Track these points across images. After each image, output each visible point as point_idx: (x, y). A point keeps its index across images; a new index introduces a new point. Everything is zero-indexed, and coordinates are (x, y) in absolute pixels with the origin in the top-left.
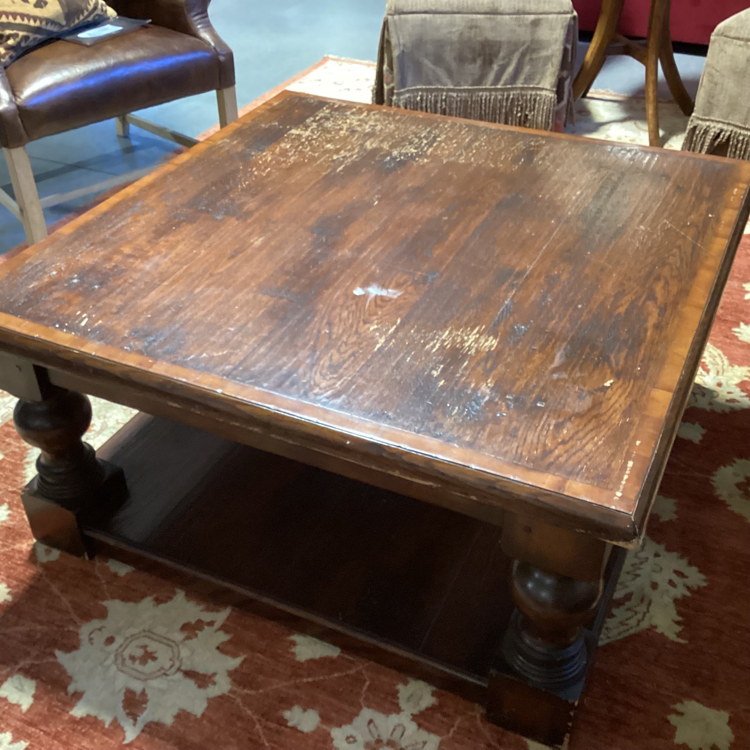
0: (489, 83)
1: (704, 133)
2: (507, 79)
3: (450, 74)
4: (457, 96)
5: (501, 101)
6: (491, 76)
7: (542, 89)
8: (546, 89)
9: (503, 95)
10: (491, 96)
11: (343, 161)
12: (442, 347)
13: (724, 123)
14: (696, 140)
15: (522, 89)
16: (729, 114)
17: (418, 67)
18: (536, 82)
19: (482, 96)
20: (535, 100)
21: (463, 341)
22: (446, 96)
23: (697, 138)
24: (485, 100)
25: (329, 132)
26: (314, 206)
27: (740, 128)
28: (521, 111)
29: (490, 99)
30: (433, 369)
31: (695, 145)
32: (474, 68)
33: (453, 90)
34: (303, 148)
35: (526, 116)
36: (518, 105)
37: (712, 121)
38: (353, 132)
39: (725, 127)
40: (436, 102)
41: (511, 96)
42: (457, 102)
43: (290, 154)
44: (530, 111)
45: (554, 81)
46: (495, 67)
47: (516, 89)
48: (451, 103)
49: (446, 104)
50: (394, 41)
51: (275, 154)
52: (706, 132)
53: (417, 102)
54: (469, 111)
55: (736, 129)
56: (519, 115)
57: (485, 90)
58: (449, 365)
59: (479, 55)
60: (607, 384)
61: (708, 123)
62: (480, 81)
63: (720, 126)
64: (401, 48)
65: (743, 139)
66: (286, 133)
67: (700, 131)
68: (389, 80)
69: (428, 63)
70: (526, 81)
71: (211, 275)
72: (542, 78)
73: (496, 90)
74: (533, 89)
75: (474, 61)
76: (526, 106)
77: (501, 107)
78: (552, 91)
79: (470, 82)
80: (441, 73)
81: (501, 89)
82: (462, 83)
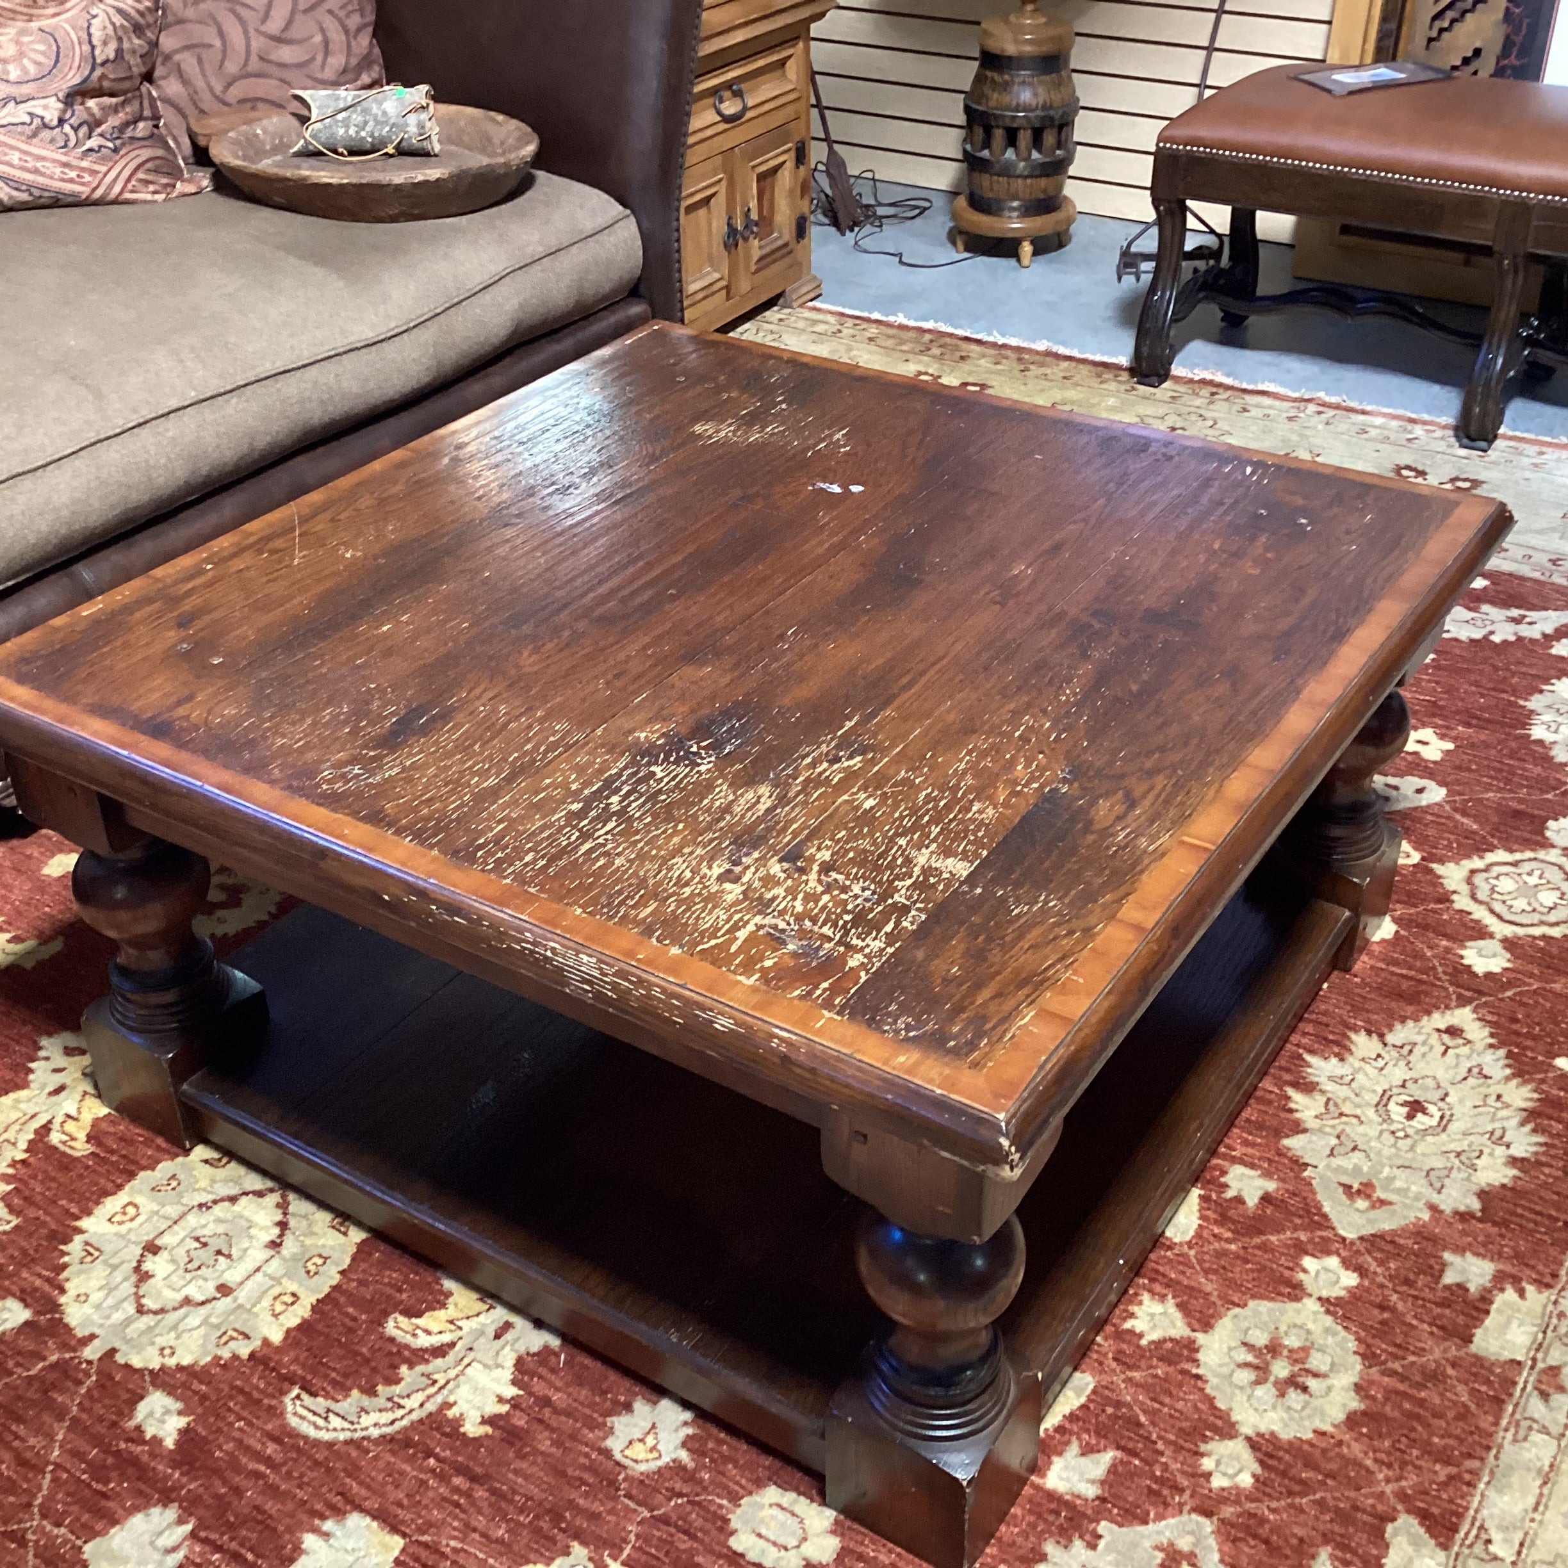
11: (838, 747)
12: (763, 428)
21: (734, 432)
25: (862, 860)
26: (917, 631)
30: (784, 410)
34: (936, 800)
38: (792, 856)
43: (970, 780)
51: (1007, 782)
58: (763, 413)
66: (985, 863)
71: (1085, 520)
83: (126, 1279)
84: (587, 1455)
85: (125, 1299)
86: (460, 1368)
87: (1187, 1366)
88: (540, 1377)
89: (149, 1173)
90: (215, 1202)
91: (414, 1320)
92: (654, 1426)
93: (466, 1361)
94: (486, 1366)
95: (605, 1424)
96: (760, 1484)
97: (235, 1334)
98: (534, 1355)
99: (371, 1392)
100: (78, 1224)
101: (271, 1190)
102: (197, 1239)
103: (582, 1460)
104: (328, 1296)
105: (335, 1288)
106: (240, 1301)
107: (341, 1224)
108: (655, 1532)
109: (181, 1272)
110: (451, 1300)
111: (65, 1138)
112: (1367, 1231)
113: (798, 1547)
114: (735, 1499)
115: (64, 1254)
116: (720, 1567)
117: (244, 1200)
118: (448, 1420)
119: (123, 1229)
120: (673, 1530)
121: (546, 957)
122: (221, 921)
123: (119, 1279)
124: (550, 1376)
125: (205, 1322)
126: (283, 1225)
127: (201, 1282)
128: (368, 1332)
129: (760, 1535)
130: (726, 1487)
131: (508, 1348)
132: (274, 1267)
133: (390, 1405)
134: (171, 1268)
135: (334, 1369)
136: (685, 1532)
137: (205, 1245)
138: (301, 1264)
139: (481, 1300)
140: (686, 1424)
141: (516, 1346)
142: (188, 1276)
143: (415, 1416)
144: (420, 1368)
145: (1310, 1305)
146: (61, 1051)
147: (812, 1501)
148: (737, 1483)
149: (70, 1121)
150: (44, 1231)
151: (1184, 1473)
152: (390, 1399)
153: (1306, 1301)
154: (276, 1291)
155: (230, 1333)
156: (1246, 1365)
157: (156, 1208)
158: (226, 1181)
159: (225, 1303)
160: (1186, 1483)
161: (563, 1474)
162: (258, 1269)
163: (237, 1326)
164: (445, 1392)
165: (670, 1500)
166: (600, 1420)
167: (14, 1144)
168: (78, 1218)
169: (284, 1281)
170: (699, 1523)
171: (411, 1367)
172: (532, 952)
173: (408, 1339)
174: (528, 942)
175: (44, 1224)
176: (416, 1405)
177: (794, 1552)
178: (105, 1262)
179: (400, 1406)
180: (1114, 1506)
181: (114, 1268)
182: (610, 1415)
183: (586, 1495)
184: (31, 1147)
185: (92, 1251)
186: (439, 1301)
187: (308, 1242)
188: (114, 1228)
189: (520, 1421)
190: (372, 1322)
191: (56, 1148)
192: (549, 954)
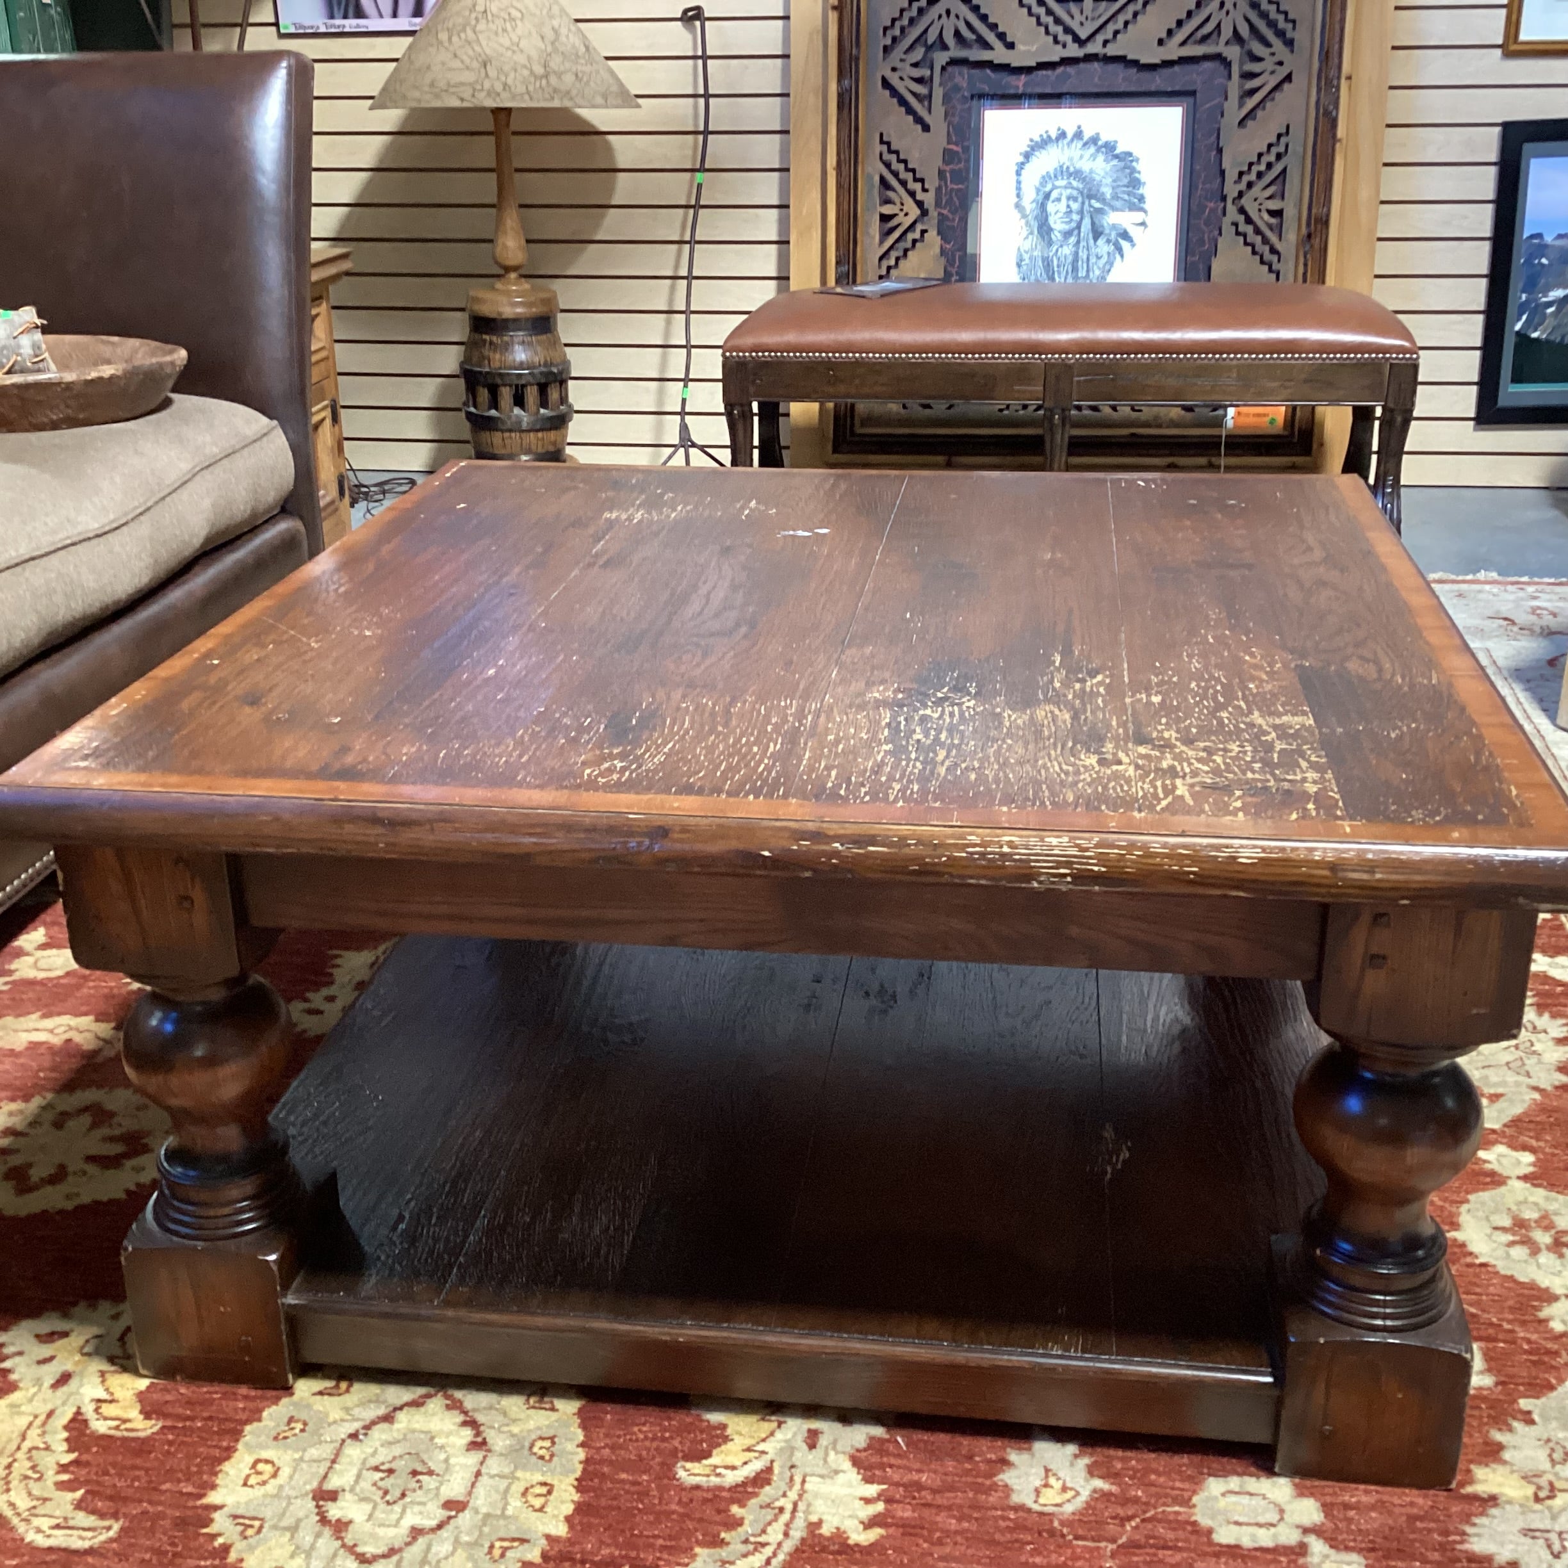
11: (1071, 673)
21: (647, 514)
83: (318, 1535)
84: (1004, 1518)
85: (335, 1555)
86: (797, 1486)
87: (1469, 1260)
88: (891, 1466)
89: (255, 1424)
90: (367, 1427)
91: (705, 1462)
92: (1047, 1470)
93: (798, 1479)
94: (822, 1476)
95: (996, 1484)
96: (1196, 1482)
97: (506, 1544)
98: (865, 1450)
99: (717, 1542)
100: (205, 1501)
101: (428, 1396)
102: (376, 1469)
103: (1002, 1524)
104: (584, 1470)
105: (587, 1462)
106: (484, 1510)
107: (541, 1401)
108: (1135, 1559)
109: (382, 1506)
110: (729, 1431)
111: (114, 1423)
112: (1506, 1119)
113: (1282, 1519)
114: (1186, 1502)
115: (214, 1536)
116: (1226, 1564)
117: (401, 1416)
118: (828, 1539)
119: (271, 1487)
120: (1153, 1551)
121: (1003, 855)
122: (139, 1170)
123: (309, 1539)
124: (898, 1462)
125: (457, 1542)
126: (471, 1423)
127: (417, 1508)
128: (662, 1489)
129: (1237, 1523)
130: (1166, 1496)
131: (832, 1454)
132: (494, 1465)
133: (751, 1547)
134: (368, 1507)
135: (655, 1537)
136: (1165, 1547)
137: (391, 1471)
138: (526, 1452)
139: (763, 1419)
140: (1076, 1456)
141: (839, 1447)
142: (397, 1508)
143: (788, 1546)
144: (753, 1502)
145: (1519, 1185)
146: (33, 1340)
147: (1258, 1477)
148: (1173, 1488)
149: (104, 1405)
150: (166, 1523)
151: (1546, 1339)
152: (746, 1541)
153: (1510, 1182)
154: (518, 1487)
155: (498, 1544)
156: (1511, 1244)
157: (297, 1456)
158: (361, 1404)
159: (465, 1519)
160: (1556, 1347)
161: (993, 1543)
162: (478, 1474)
163: (502, 1534)
164: (800, 1515)
165: (1123, 1526)
166: (988, 1482)
167: (48, 1448)
168: (201, 1496)
169: (519, 1474)
170: (1170, 1535)
171: (742, 1505)
172: (983, 855)
173: (714, 1481)
174: (975, 845)
175: (161, 1516)
176: (780, 1537)
177: (1282, 1524)
178: (275, 1527)
179: (764, 1545)
180: (1517, 1384)
181: (294, 1529)
182: (995, 1475)
183: (1036, 1552)
184: (73, 1444)
185: (247, 1523)
186: (719, 1437)
187: (515, 1429)
188: (259, 1492)
189: (905, 1513)
190: (659, 1478)
191: (110, 1437)
192: (1006, 849)
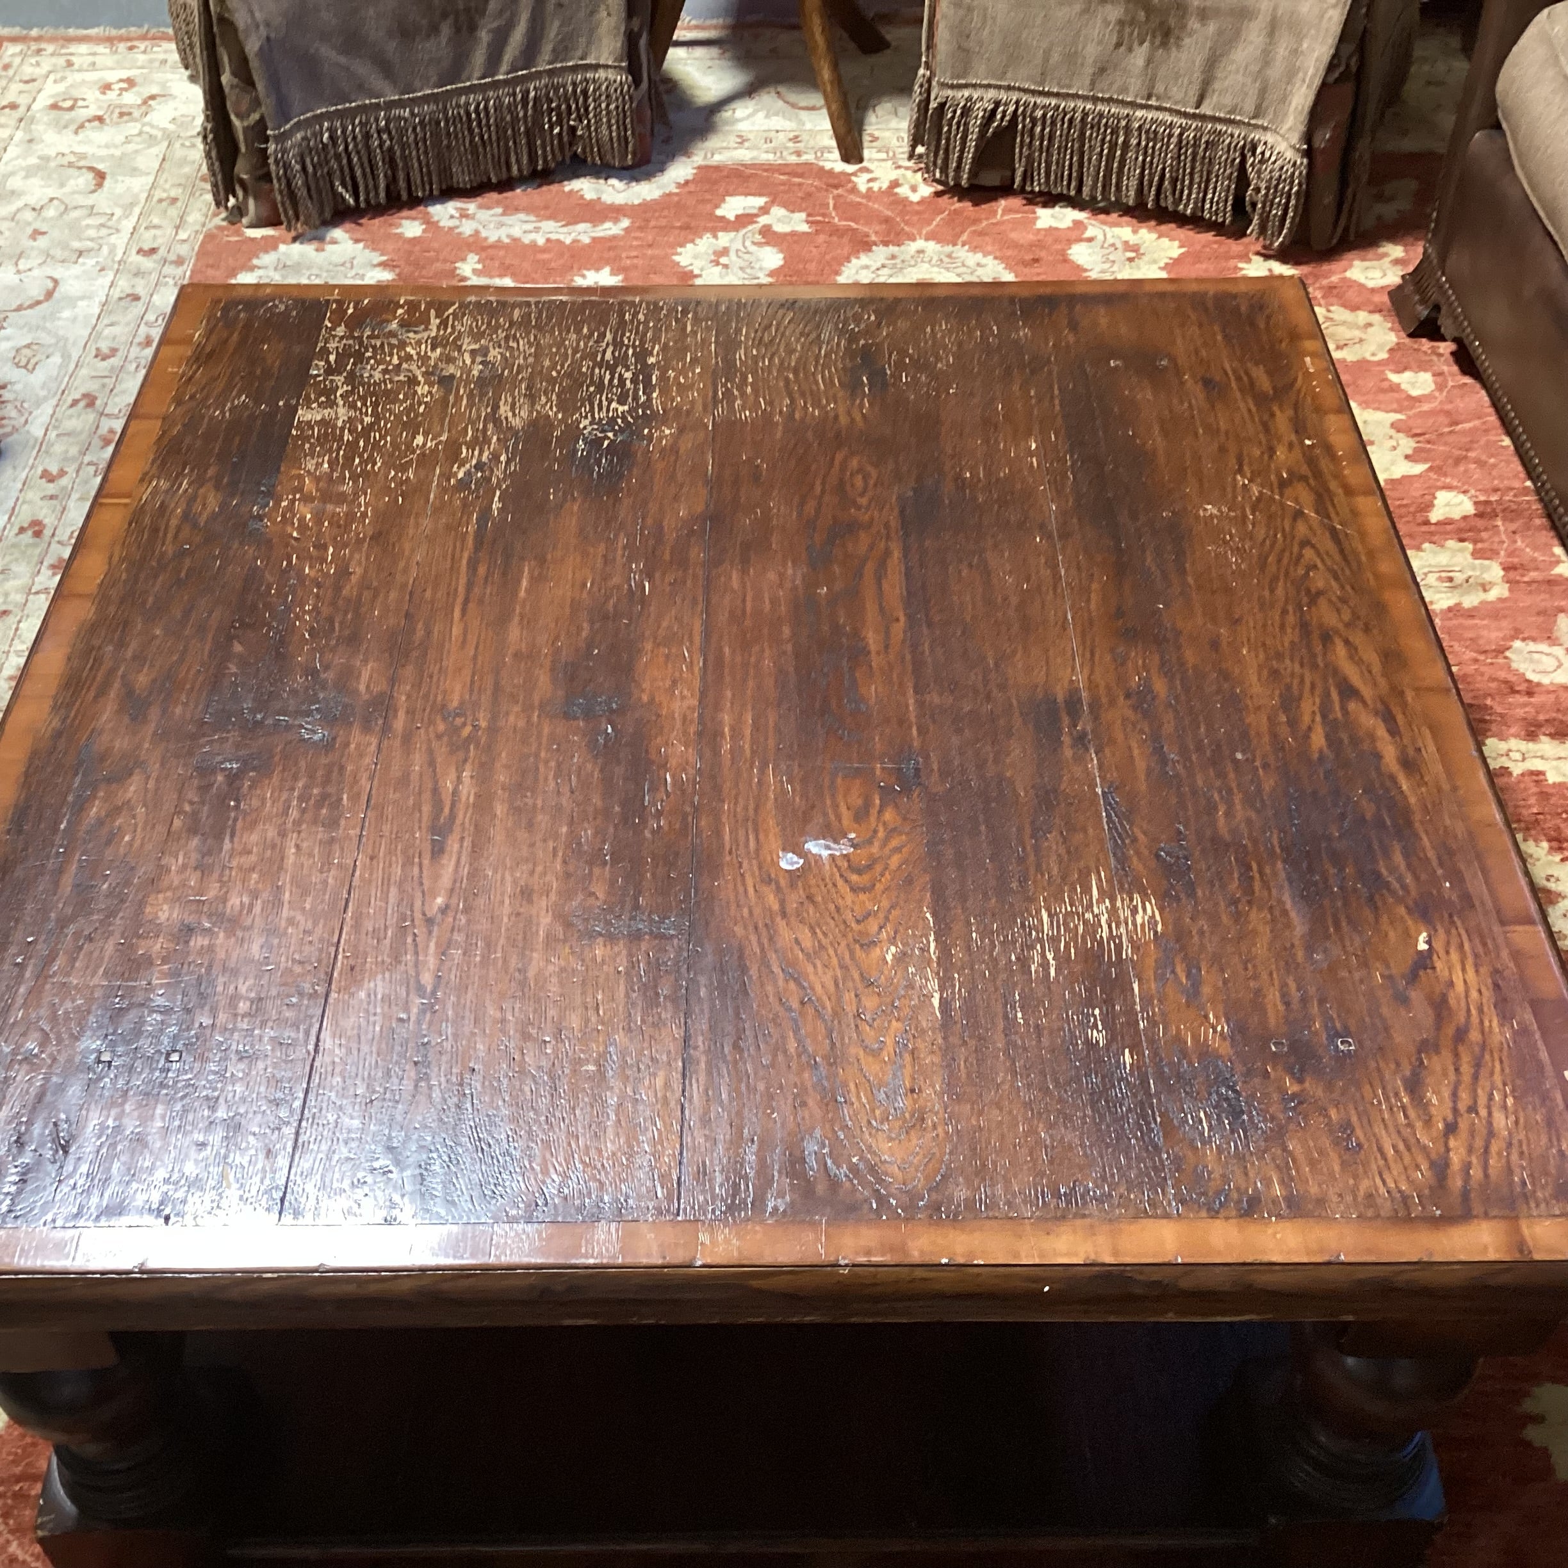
0: (477, 74)
1: (962, 114)
2: (515, 59)
3: (386, 69)
4: (412, 114)
5: (511, 108)
6: (479, 57)
7: (596, 67)
8: (606, 67)
9: (514, 94)
10: (487, 101)
11: (487, 479)
13: (999, 87)
14: (949, 131)
15: (551, 73)
16: (1007, 66)
17: (310, 68)
18: (579, 53)
19: (468, 104)
20: (585, 92)
21: (1090, 928)
22: (388, 121)
23: (950, 126)
24: (477, 110)
25: (390, 396)
26: (515, 635)
27: (1034, 93)
28: (560, 122)
29: (486, 107)
30: (1084, 1025)
31: (948, 140)
32: (439, 46)
33: (400, 104)
34: (364, 462)
35: (573, 130)
36: (551, 110)
37: (974, 86)
38: (447, 381)
39: (1003, 96)
40: (367, 136)
41: (532, 94)
42: (414, 129)
43: (347, 490)
44: (579, 119)
45: (619, 45)
46: (484, 36)
47: (539, 74)
48: (402, 132)
49: (391, 140)
50: (241, 19)
51: (313, 499)
52: (966, 111)
53: (325, 146)
54: (445, 142)
55: (1025, 98)
56: (556, 131)
57: (472, 89)
58: (1108, 1002)
59: (444, 16)
60: (1422, 946)
61: (966, 93)
62: (455, 72)
63: (991, 94)
64: (263, 31)
65: (1044, 116)
66: (290, 425)
67: (955, 112)
68: (244, 107)
69: (328, 53)
70: (557, 56)
72: (589, 43)
73: (496, 85)
74: (575, 69)
75: (434, 29)
76: (569, 107)
77: (515, 119)
78: (620, 68)
79: (434, 79)
80: (363, 69)
81: (506, 82)
82: (417, 83)
